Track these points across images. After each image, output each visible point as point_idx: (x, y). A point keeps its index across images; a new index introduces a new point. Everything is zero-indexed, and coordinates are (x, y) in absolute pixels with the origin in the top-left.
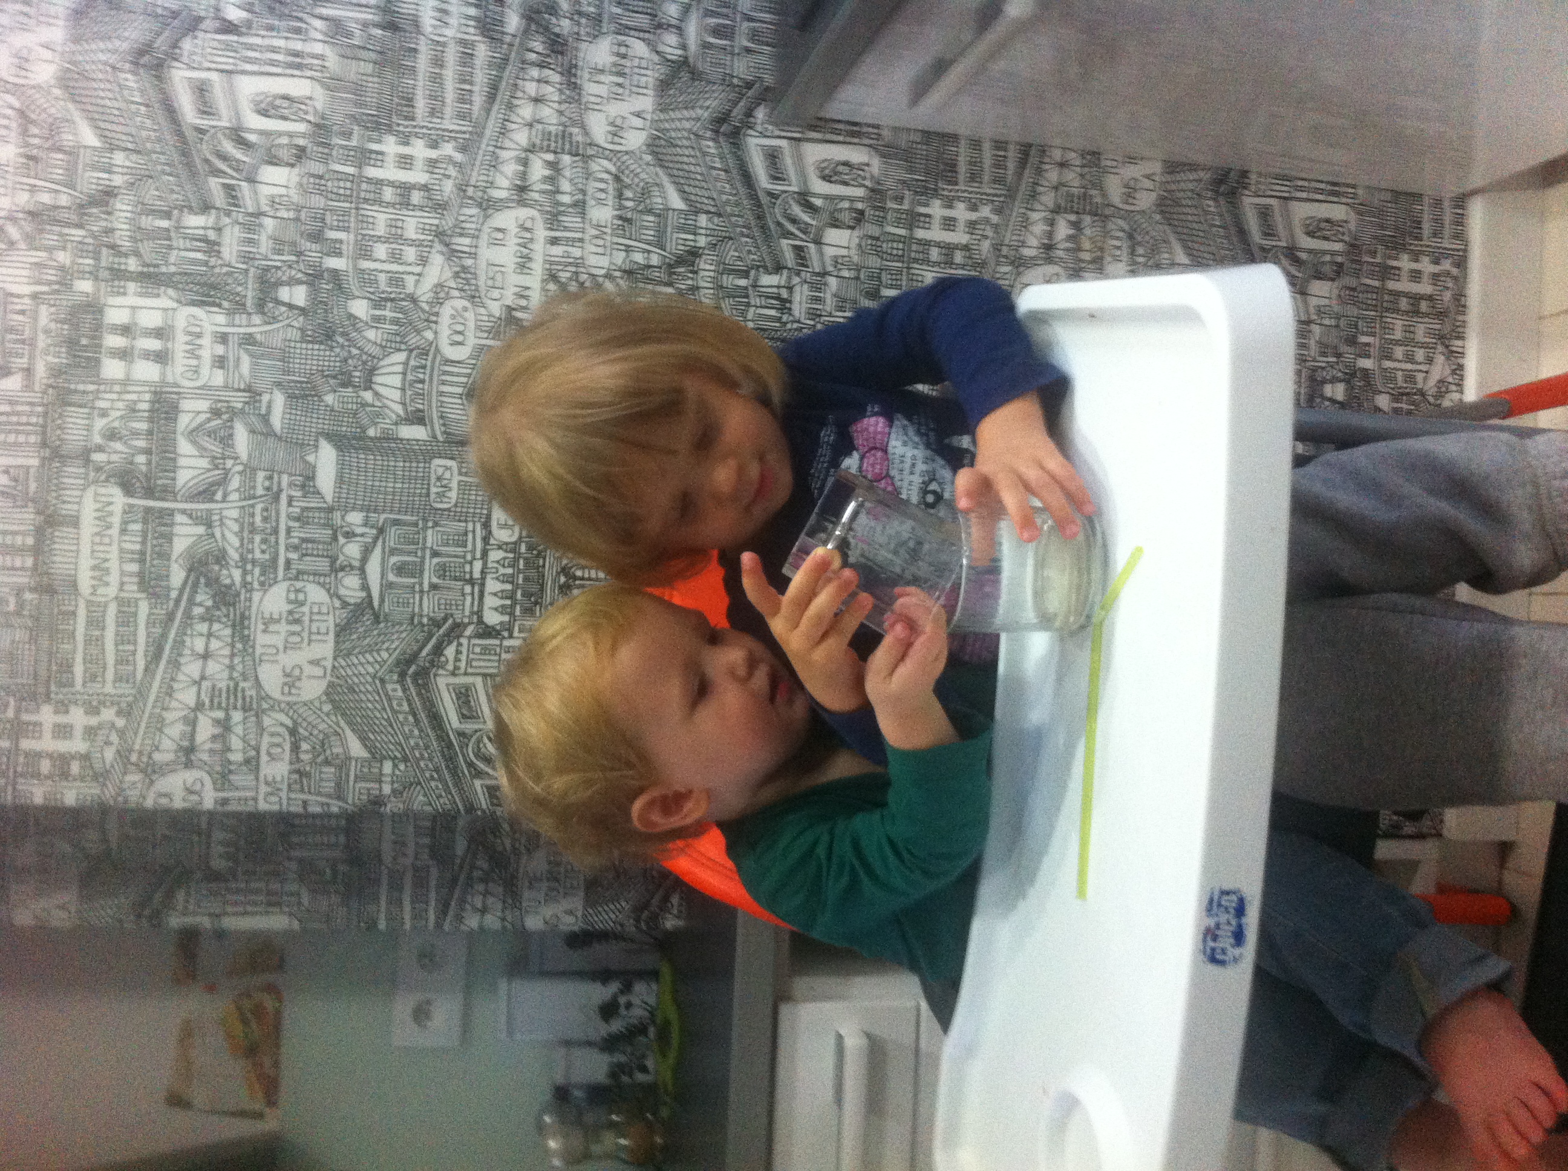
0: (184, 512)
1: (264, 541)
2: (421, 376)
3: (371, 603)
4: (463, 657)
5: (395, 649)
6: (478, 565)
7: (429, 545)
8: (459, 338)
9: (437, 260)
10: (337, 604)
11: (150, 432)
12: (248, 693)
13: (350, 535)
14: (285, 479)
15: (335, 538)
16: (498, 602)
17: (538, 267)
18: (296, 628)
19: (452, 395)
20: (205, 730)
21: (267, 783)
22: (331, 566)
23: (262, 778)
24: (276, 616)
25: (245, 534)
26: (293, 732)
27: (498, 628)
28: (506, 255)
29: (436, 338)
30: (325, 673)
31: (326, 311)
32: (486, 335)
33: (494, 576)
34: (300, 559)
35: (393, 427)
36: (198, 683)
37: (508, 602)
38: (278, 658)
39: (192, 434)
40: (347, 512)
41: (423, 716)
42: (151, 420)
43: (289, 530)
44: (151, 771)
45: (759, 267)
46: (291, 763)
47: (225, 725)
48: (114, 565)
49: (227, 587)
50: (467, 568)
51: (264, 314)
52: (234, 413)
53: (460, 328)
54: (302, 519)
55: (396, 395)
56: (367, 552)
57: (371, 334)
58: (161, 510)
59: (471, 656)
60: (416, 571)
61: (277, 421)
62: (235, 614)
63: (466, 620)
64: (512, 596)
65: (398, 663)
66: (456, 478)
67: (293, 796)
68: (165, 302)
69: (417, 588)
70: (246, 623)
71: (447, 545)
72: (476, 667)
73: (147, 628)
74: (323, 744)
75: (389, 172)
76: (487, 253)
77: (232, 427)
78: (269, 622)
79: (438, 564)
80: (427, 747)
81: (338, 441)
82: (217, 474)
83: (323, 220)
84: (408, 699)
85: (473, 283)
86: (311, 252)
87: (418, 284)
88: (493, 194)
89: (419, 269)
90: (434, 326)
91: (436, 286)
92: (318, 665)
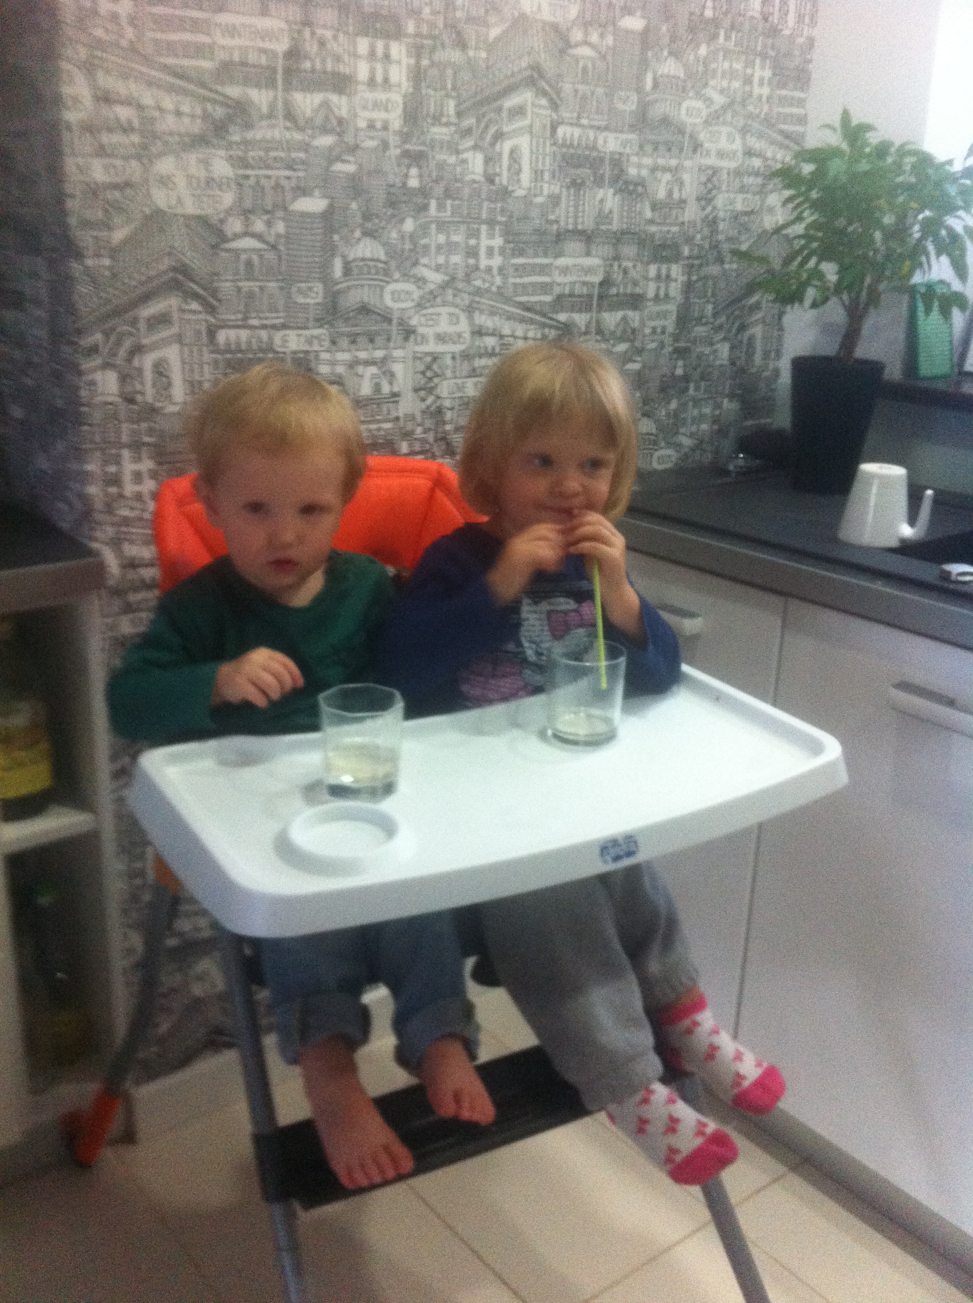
0: (275, 98)
1: (261, 159)
2: (372, 273)
4: (191, 316)
5: (194, 263)
6: (256, 322)
7: (267, 284)
8: (396, 297)
9: (439, 278)
10: (222, 216)
11: (325, 72)
12: (153, 147)
13: (269, 224)
14: (302, 174)
15: (267, 212)
16: (232, 340)
18: (203, 185)
19: (363, 294)
20: (124, 113)
21: (87, 164)
22: (247, 210)
23: (91, 160)
24: (210, 168)
26: (127, 184)
27: (215, 342)
29: (395, 281)
30: (172, 208)
31: (405, 202)
32: (399, 316)
33: (250, 335)
34: (250, 186)
35: (340, 253)
36: (158, 107)
37: (233, 347)
38: (180, 171)
39: (326, 104)
40: (284, 221)
41: (147, 288)
42: (333, 73)
43: (269, 177)
44: (89, 68)
46: (103, 183)
47: (127, 129)
48: (236, 42)
49: (227, 132)
50: (254, 315)
51: (402, 157)
52: (341, 135)
53: (402, 297)
54: (277, 187)
55: (360, 254)
56: (258, 237)
57: (394, 235)
58: (276, 81)
59: (193, 322)
60: (250, 276)
61: (338, 167)
62: (209, 136)
63: (218, 316)
64: (238, 350)
65: (184, 265)
66: (312, 302)
67: (78, 185)
68: (404, 84)
69: (237, 277)
70: (204, 145)
71: (268, 298)
73: (195, 67)
74: (119, 208)
75: (485, 242)
76: (445, 310)
77: (332, 134)
78: (206, 163)
79: (255, 292)
80: (123, 292)
81: (327, 215)
82: (301, 122)
83: (456, 199)
84: (159, 275)
85: (428, 305)
86: (439, 190)
87: (425, 265)
88: (477, 314)
89: (433, 266)
90: (401, 279)
91: (425, 280)
92: (178, 202)
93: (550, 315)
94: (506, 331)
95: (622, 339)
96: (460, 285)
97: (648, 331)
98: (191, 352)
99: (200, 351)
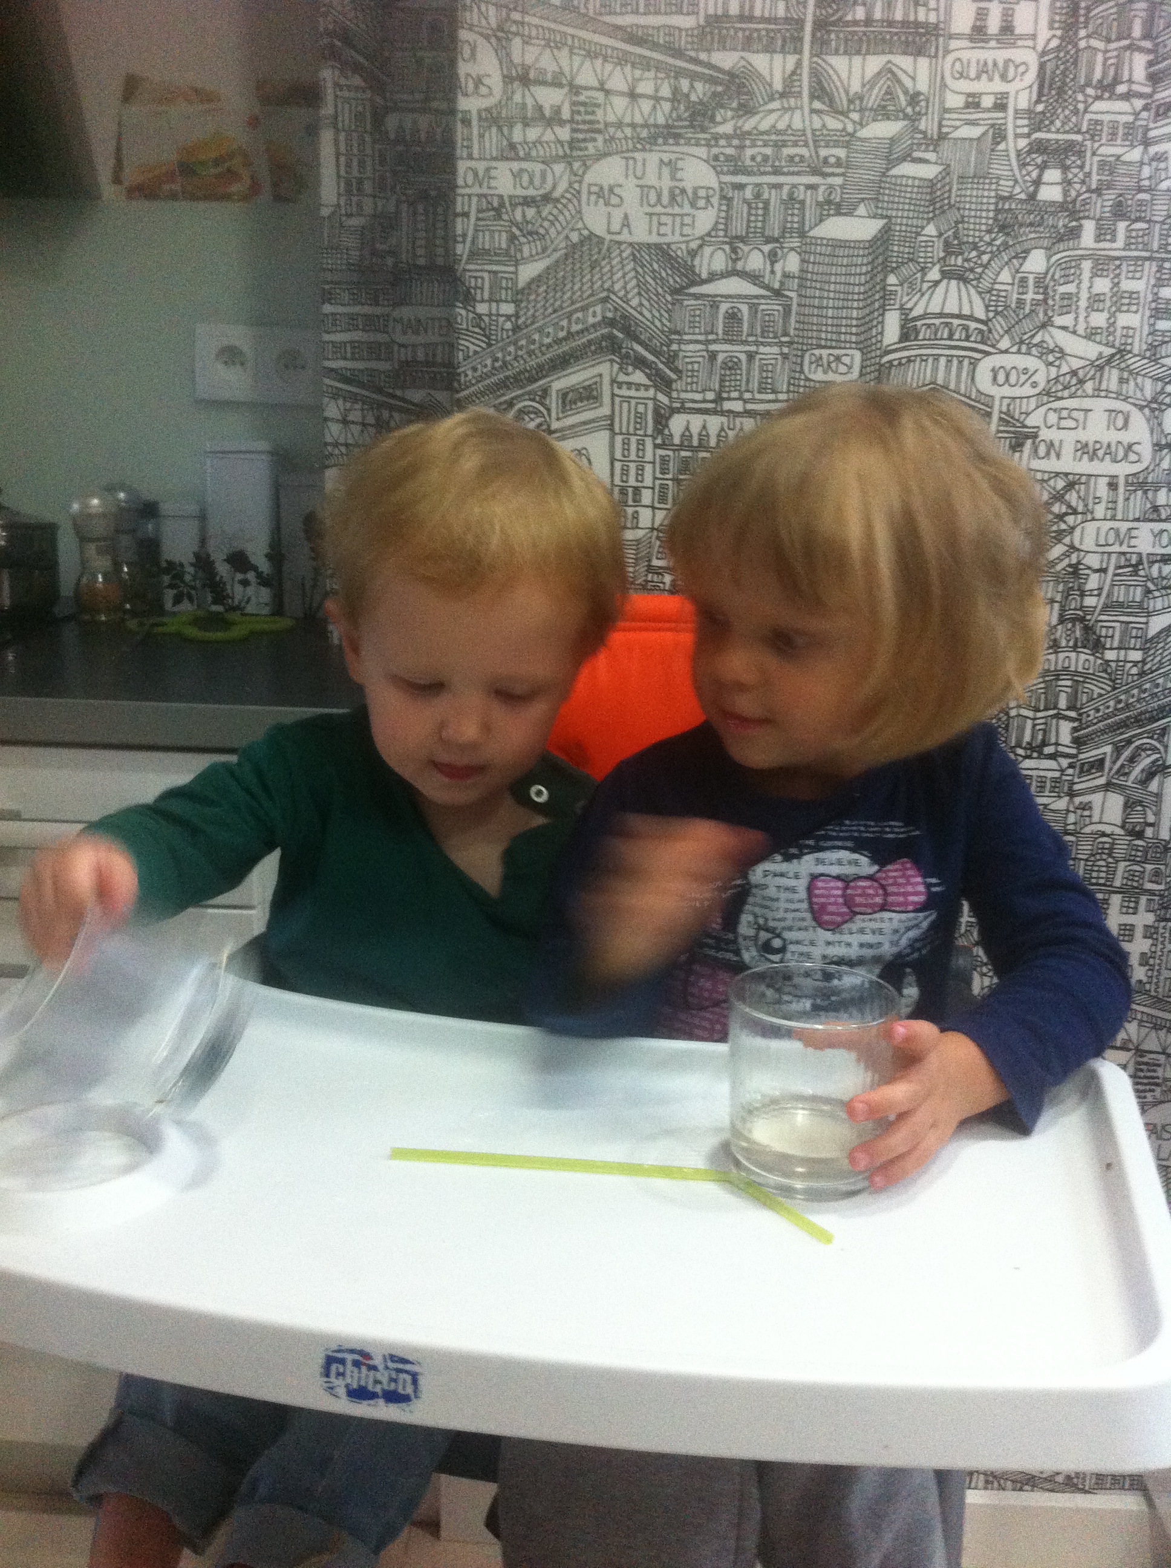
0: (799, 64)
1: (766, 158)
2: (956, 336)
3: (693, 283)
4: (633, 393)
5: (641, 314)
6: (738, 406)
7: (762, 349)
8: (1001, 378)
9: (1092, 350)
10: (694, 245)
11: (891, 23)
12: (590, 145)
13: (773, 258)
14: (838, 181)
15: (769, 240)
16: (695, 430)
17: (1085, 467)
18: (665, 200)
19: (935, 369)
20: (549, 97)
21: (488, 170)
22: (737, 237)
23: (494, 164)
24: (679, 175)
25: (773, 137)
26: (546, 198)
27: (666, 432)
28: (1097, 430)
29: (1002, 352)
30: (613, 233)
31: (1031, 224)
32: (1004, 409)
33: (726, 425)
34: (745, 201)
35: (898, 305)
36: (602, 88)
37: (695, 443)
38: (631, 178)
39: (888, 71)
40: (800, 254)
41: (565, 348)
42: (905, 23)
43: (778, 186)
44: (500, 37)
45: (1080, 720)
46: (510, 197)
47: (554, 119)
49: (712, 119)
50: (735, 394)
51: (1029, 153)
52: (913, 120)
53: (1013, 379)
54: (791, 201)
55: (935, 308)
56: (754, 278)
57: (1005, 276)
58: (801, 39)
59: (633, 402)
60: (731, 336)
61: (907, 169)
62: (681, 127)
63: (674, 394)
64: (702, 446)
65: (626, 318)
67: (475, 200)
68: (1044, 34)
69: (711, 337)
70: (671, 141)
71: (762, 370)
72: (621, 407)
73: (664, 26)
74: (531, 233)
76: (1100, 405)
77: (897, 119)
78: (673, 167)
79: (740, 360)
80: (530, 353)
81: (878, 244)
82: (842, 101)
83: (1138, 219)
84: (585, 330)
85: (1066, 393)
86: (1103, 205)
87: (1064, 328)
89: (1081, 331)
90: (1015, 349)
91: (1061, 351)
92: (624, 225)
96: (1135, 363)
98: (626, 444)
99: (641, 443)
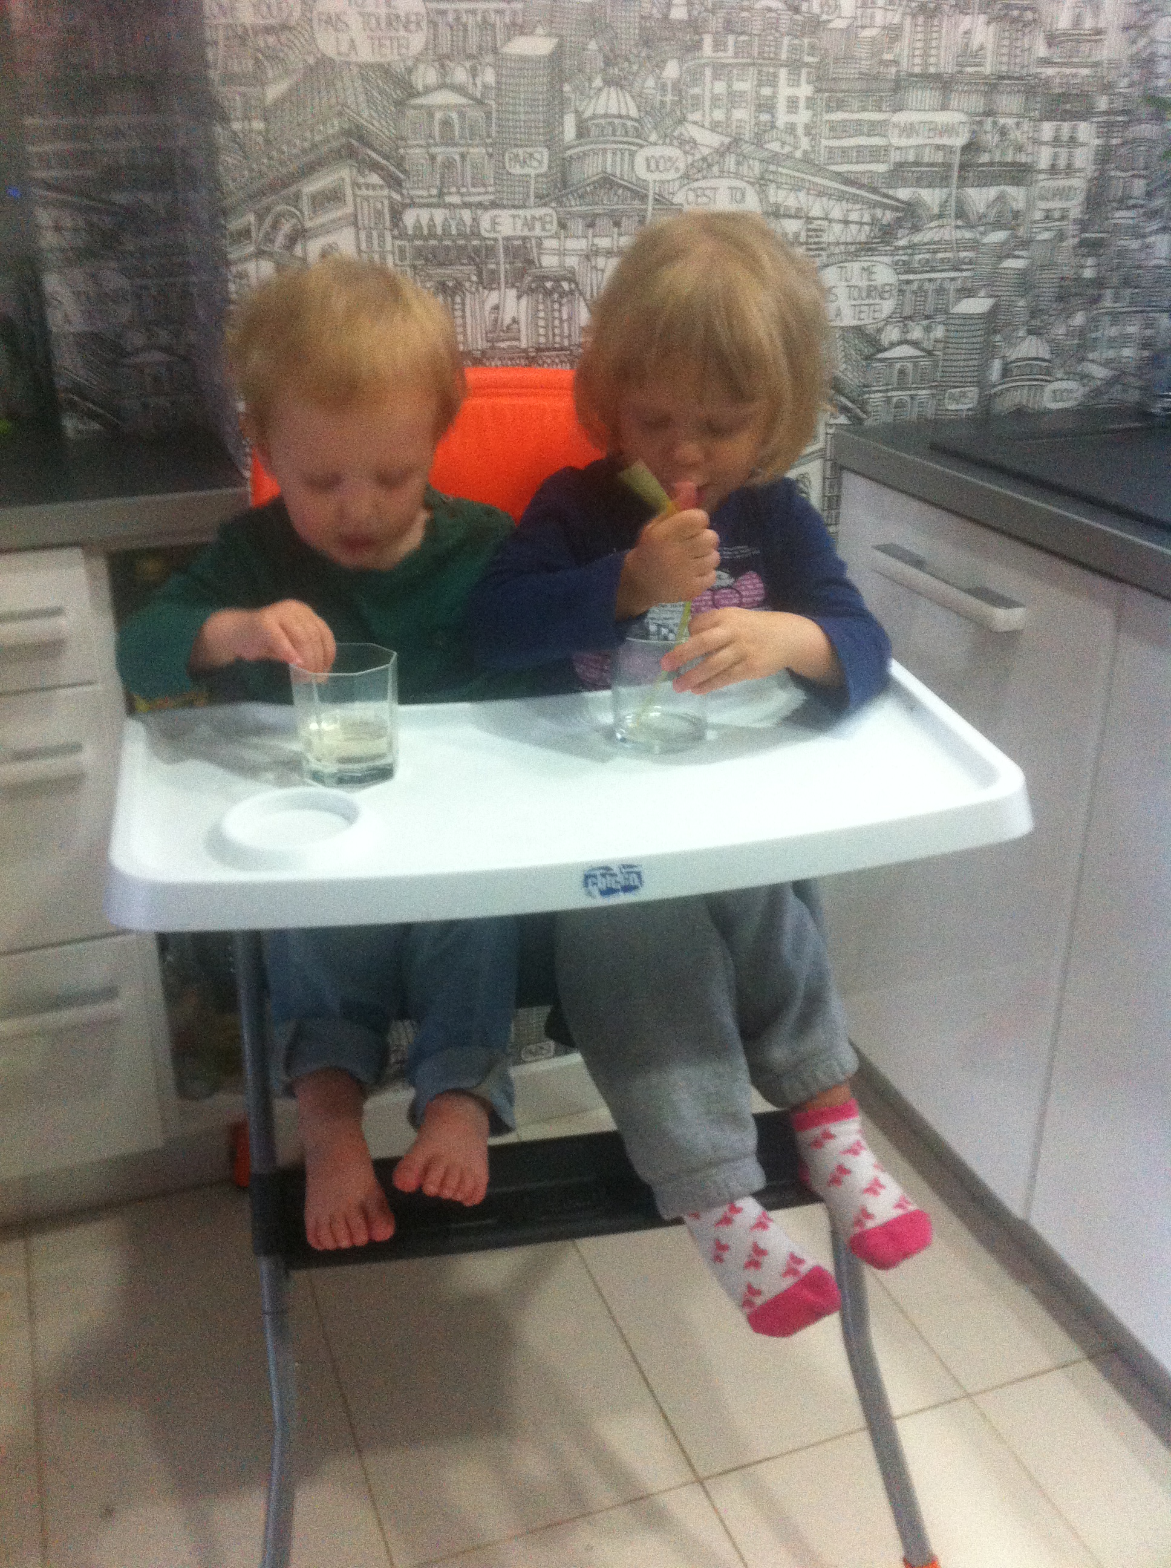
2: (618, 133)
3: (413, 96)
4: (371, 193)
5: (373, 125)
6: (455, 199)
7: (471, 150)
8: (653, 166)
9: (716, 140)
10: (409, 63)
13: (474, 72)
15: (470, 57)
16: (424, 222)
18: (383, 24)
19: (605, 161)
22: (444, 55)
26: (284, 26)
27: (401, 225)
28: (724, 204)
29: (652, 144)
30: (343, 55)
31: (666, 39)
32: (657, 191)
33: (448, 216)
34: (448, 24)
35: (573, 109)
37: (426, 232)
38: (354, 6)
40: (495, 68)
41: (312, 157)
43: (473, 12)
46: (252, 26)
50: (454, 189)
53: (661, 166)
54: (485, 24)
55: (601, 111)
56: (460, 89)
57: (651, 82)
59: (372, 200)
60: (448, 140)
63: (404, 192)
64: (432, 235)
65: (360, 128)
66: (533, 172)
67: (221, 29)
69: (431, 141)
71: (473, 167)
72: (362, 205)
74: (273, 58)
75: (785, 91)
76: (724, 183)
79: (455, 160)
80: (282, 163)
81: (555, 58)
83: (742, 33)
84: (327, 140)
85: (700, 176)
86: (716, 23)
87: (695, 123)
88: (772, 189)
89: (707, 124)
90: (661, 142)
91: (695, 142)
92: (351, 47)
93: (885, 191)
94: (816, 211)
95: (997, 225)
96: (747, 149)
97: (1038, 215)
98: (369, 237)
99: (381, 236)
